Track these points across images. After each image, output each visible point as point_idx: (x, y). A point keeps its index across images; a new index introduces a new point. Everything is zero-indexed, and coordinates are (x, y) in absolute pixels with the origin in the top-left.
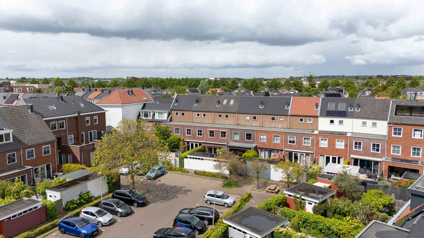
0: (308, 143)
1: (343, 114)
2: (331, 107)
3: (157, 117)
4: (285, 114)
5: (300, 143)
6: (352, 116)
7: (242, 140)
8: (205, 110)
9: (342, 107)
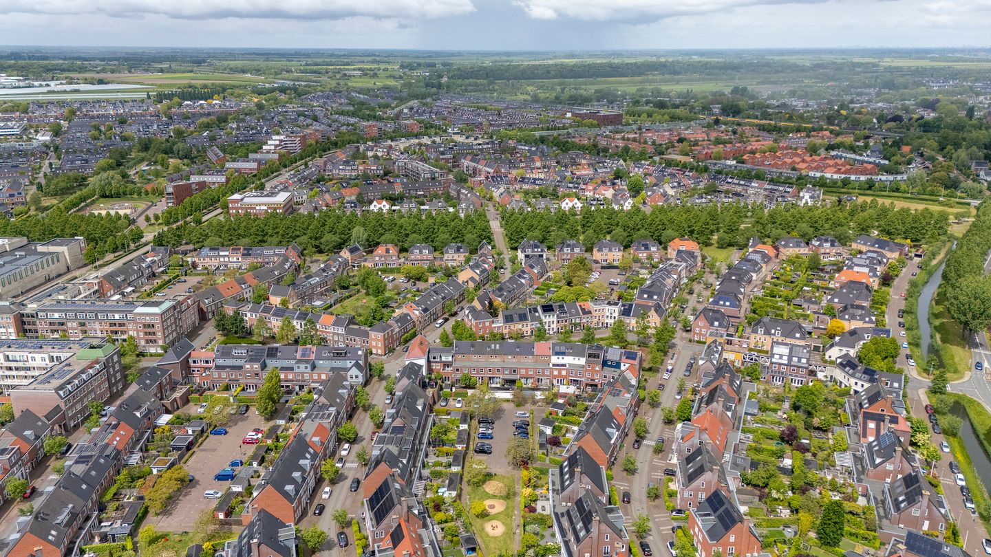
0: (547, 373)
1: (563, 354)
2: (557, 349)
3: (444, 359)
4: (532, 354)
5: (543, 373)
6: (570, 355)
7: (510, 374)
8: (480, 352)
9: (563, 349)
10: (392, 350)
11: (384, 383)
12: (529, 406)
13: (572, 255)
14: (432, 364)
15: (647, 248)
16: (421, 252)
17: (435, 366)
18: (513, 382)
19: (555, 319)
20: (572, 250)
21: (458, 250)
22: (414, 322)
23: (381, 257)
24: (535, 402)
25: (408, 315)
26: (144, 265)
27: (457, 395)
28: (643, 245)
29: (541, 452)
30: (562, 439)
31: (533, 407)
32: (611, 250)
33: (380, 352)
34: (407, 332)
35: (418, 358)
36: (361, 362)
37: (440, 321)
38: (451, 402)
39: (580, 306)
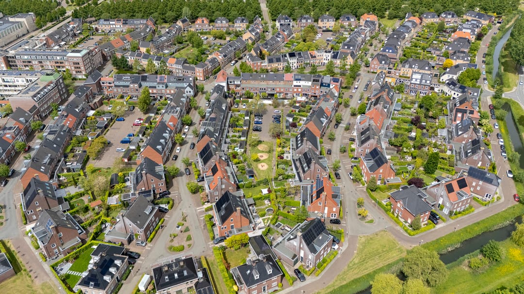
0: (291, 90)
1: (300, 80)
2: (297, 77)
3: (236, 83)
4: (283, 80)
5: (289, 90)
6: (303, 80)
7: (271, 91)
8: (255, 79)
9: (300, 77)
10: (208, 78)
11: (205, 95)
12: (281, 107)
13: (306, 24)
14: (230, 86)
15: (349, 19)
16: (222, 22)
17: (232, 87)
18: (272, 95)
19: (296, 61)
20: (307, 21)
21: (242, 21)
22: (219, 62)
23: (199, 25)
24: (284, 106)
25: (216, 58)
26: (69, 29)
27: (243, 102)
28: (347, 18)
29: (286, 130)
30: (297, 124)
31: (283, 108)
32: (328, 21)
33: (201, 79)
34: (216, 68)
35: (222, 82)
36: (192, 84)
37: (233, 62)
38: (240, 105)
39: (310, 53)
